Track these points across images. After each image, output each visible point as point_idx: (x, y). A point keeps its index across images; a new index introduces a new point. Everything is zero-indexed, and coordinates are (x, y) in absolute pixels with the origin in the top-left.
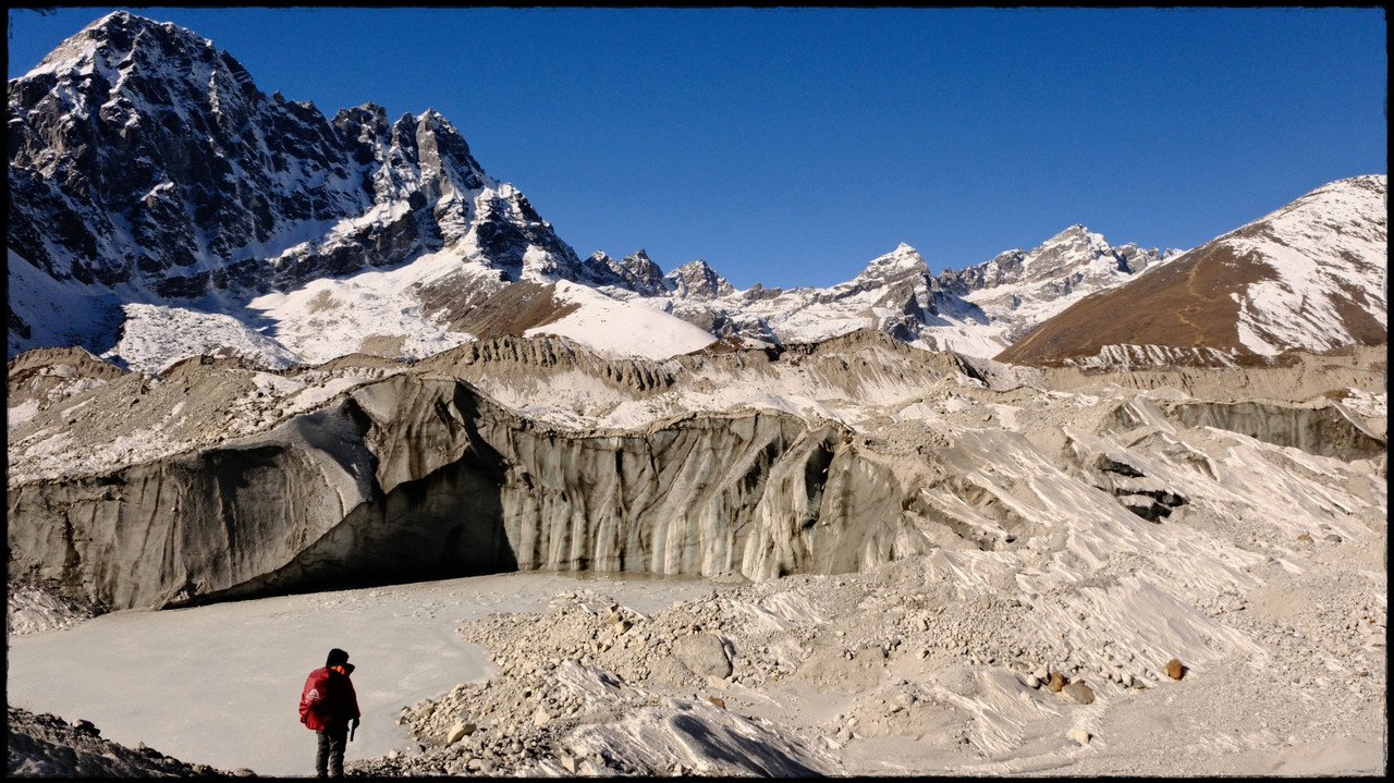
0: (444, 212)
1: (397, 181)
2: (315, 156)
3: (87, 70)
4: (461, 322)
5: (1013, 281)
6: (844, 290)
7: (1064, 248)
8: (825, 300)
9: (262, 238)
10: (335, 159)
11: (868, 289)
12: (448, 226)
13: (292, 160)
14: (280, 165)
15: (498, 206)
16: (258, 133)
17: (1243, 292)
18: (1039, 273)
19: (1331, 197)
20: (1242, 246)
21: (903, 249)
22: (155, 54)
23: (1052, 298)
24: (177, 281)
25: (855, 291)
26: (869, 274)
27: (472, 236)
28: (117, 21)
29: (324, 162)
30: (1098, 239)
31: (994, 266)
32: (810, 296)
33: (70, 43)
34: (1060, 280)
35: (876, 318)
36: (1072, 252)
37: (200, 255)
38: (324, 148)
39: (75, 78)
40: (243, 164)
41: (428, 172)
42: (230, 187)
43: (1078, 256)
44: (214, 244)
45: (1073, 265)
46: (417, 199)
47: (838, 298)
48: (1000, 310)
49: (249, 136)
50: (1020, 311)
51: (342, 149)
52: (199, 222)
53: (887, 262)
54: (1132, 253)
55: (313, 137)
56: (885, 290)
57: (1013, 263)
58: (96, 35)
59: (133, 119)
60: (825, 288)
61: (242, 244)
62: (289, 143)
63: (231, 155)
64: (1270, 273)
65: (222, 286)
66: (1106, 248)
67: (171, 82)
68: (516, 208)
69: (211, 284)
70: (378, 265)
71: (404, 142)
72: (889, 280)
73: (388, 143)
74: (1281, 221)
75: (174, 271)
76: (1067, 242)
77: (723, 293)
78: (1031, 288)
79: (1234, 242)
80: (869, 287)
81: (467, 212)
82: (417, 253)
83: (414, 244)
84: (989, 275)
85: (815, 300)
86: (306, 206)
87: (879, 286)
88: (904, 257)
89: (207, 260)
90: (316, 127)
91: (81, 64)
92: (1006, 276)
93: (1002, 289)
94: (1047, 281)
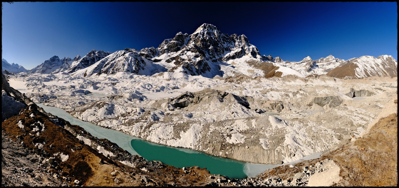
0: (246, 50)
1: (239, 45)
2: (228, 42)
3: (202, 32)
4: (256, 67)
5: (322, 62)
7: (329, 58)
8: (297, 64)
9: (223, 54)
10: (231, 42)
12: (247, 52)
13: (225, 42)
14: (224, 43)
15: (253, 49)
16: (221, 39)
17: (355, 69)
18: (326, 61)
19: (363, 58)
20: (355, 63)
21: (308, 57)
22: (209, 29)
23: (328, 65)
24: (214, 60)
25: (302, 63)
26: (304, 60)
27: (250, 53)
28: (205, 25)
29: (230, 42)
30: (333, 57)
31: (320, 60)
32: (295, 63)
33: (199, 28)
34: (329, 63)
35: (306, 67)
36: (330, 59)
37: (216, 56)
38: (230, 41)
39: (201, 33)
40: (220, 43)
41: (243, 44)
42: (219, 47)
43: (331, 59)
44: (217, 55)
45: (331, 61)
46: (242, 48)
47: (299, 64)
48: (321, 66)
49: (220, 39)
50: (324, 67)
51: (232, 41)
52: (215, 52)
53: (306, 59)
54: (338, 60)
55: (228, 39)
56: (306, 63)
57: (322, 60)
58: (202, 27)
59: (208, 38)
60: (297, 62)
61: (221, 55)
62: (225, 40)
63: (219, 42)
64: (358, 67)
65: (219, 61)
66: (334, 58)
67: (211, 33)
68: (255, 49)
69: (218, 60)
70: (237, 58)
71: (240, 40)
72: (307, 61)
73: (238, 39)
74: (359, 60)
75: (213, 59)
76: (330, 57)
77: (282, 62)
78: (325, 63)
79: (354, 62)
80: (304, 62)
81: (249, 50)
82: (243, 56)
83: (242, 55)
84: (319, 61)
86: (228, 49)
87: (305, 62)
88: (308, 58)
89: (217, 57)
90: (228, 38)
91: (201, 31)
92: (322, 61)
93: (321, 63)
94: (327, 63)
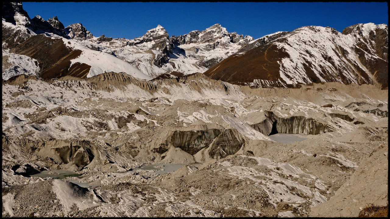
5: (195, 42)
6: (138, 41)
7: (213, 32)
8: (131, 44)
11: (147, 42)
17: (281, 61)
18: (204, 40)
19: (303, 32)
20: (280, 45)
21: (159, 27)
23: (209, 50)
25: (142, 42)
26: (147, 36)
30: (224, 29)
31: (189, 36)
32: (125, 42)
34: (212, 44)
35: (154, 54)
36: (216, 34)
43: (218, 35)
45: (216, 38)
47: (136, 44)
48: (192, 53)
50: (198, 54)
53: (153, 32)
54: (235, 36)
56: (153, 43)
57: (195, 36)
60: (130, 39)
64: (288, 56)
66: (227, 33)
72: (155, 39)
74: (291, 39)
76: (214, 30)
77: (89, 37)
78: (202, 45)
79: (277, 44)
80: (147, 41)
84: (187, 39)
85: (127, 44)
87: (151, 40)
88: (159, 30)
92: (193, 40)
93: (192, 45)
94: (207, 43)
